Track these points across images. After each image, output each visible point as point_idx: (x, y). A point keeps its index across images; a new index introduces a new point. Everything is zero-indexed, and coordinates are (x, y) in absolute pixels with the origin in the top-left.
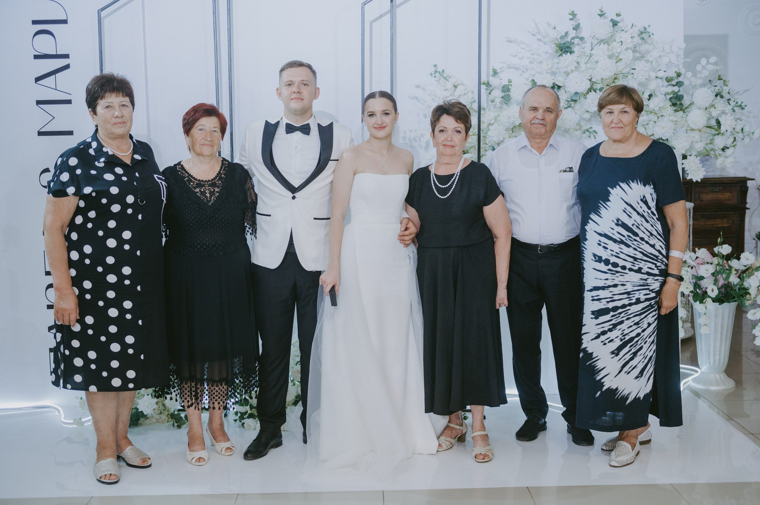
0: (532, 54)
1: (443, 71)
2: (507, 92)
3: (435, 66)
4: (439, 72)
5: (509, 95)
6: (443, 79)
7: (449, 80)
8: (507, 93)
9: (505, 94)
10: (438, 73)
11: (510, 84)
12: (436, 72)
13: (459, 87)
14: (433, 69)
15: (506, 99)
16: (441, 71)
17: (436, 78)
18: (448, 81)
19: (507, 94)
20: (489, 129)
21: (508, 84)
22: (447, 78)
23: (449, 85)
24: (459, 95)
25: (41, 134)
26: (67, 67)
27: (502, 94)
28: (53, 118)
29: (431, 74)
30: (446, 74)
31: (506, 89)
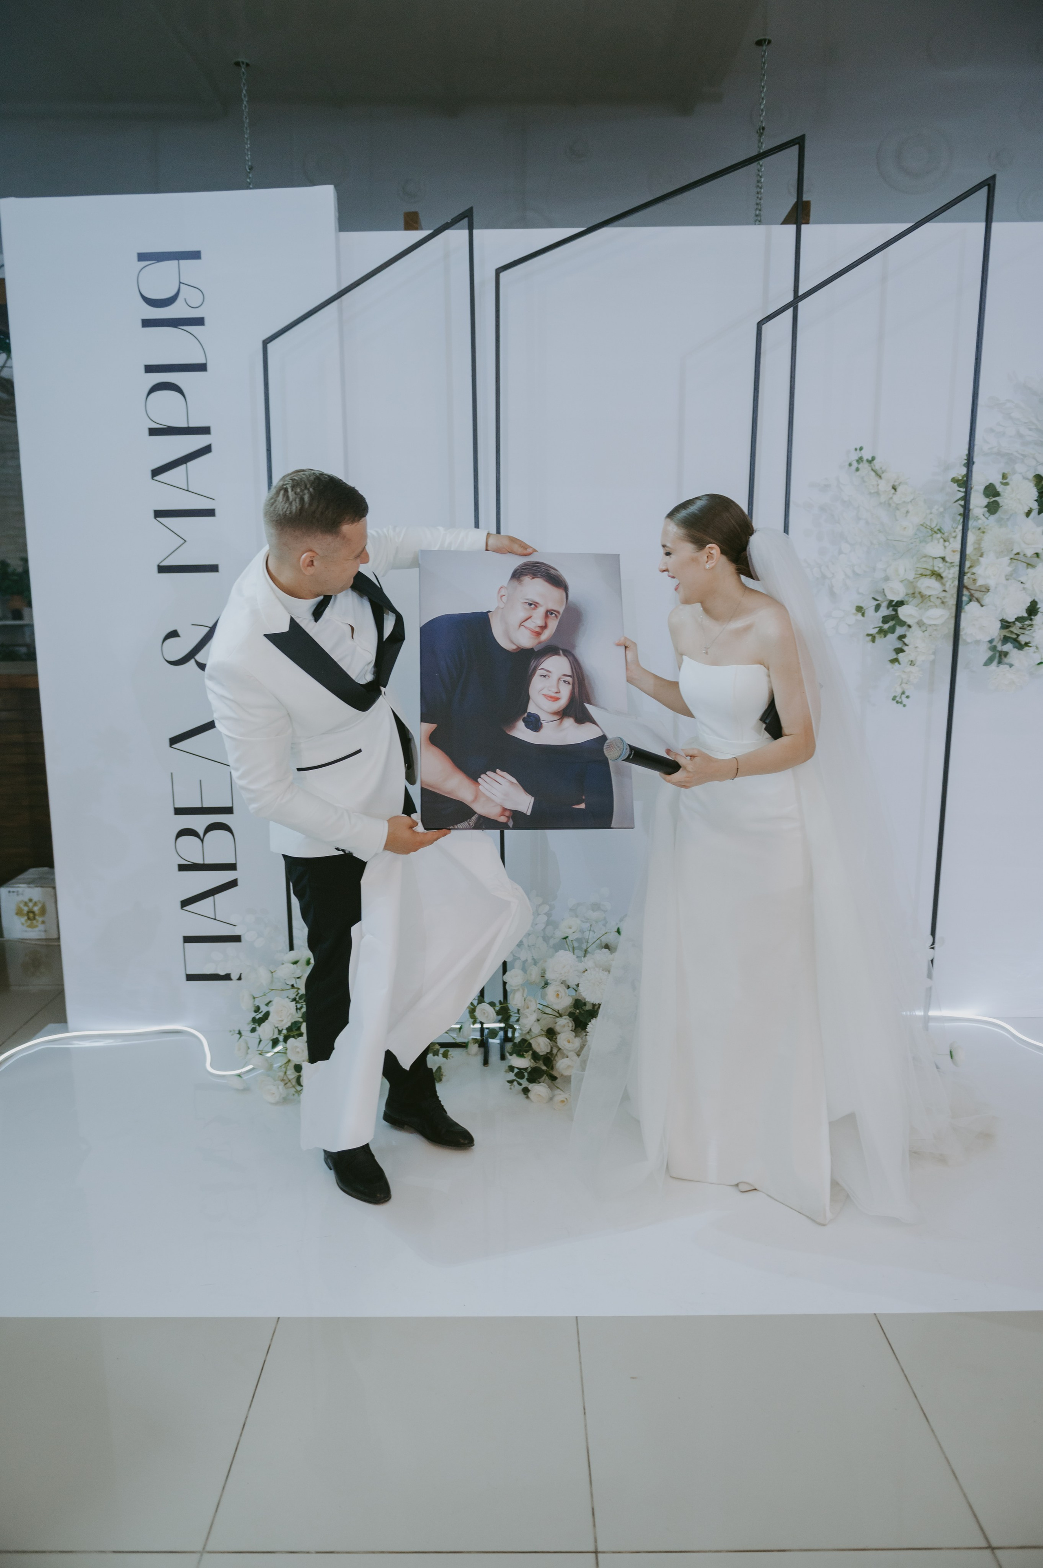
0: (1030, 429)
1: (873, 459)
2: (994, 496)
3: (861, 449)
4: (868, 461)
5: (997, 503)
6: (873, 474)
7: (883, 476)
8: (994, 499)
9: (989, 501)
10: (865, 461)
11: (1005, 481)
12: (860, 460)
13: (900, 489)
14: (854, 456)
15: (993, 508)
16: (870, 459)
17: (858, 473)
18: (880, 477)
19: (992, 500)
20: (953, 564)
21: (1002, 481)
22: (879, 472)
23: (884, 486)
24: (898, 504)
25: (162, 569)
26: (207, 450)
27: (985, 501)
28: (183, 541)
29: (850, 465)
30: (877, 464)
31: (991, 491)
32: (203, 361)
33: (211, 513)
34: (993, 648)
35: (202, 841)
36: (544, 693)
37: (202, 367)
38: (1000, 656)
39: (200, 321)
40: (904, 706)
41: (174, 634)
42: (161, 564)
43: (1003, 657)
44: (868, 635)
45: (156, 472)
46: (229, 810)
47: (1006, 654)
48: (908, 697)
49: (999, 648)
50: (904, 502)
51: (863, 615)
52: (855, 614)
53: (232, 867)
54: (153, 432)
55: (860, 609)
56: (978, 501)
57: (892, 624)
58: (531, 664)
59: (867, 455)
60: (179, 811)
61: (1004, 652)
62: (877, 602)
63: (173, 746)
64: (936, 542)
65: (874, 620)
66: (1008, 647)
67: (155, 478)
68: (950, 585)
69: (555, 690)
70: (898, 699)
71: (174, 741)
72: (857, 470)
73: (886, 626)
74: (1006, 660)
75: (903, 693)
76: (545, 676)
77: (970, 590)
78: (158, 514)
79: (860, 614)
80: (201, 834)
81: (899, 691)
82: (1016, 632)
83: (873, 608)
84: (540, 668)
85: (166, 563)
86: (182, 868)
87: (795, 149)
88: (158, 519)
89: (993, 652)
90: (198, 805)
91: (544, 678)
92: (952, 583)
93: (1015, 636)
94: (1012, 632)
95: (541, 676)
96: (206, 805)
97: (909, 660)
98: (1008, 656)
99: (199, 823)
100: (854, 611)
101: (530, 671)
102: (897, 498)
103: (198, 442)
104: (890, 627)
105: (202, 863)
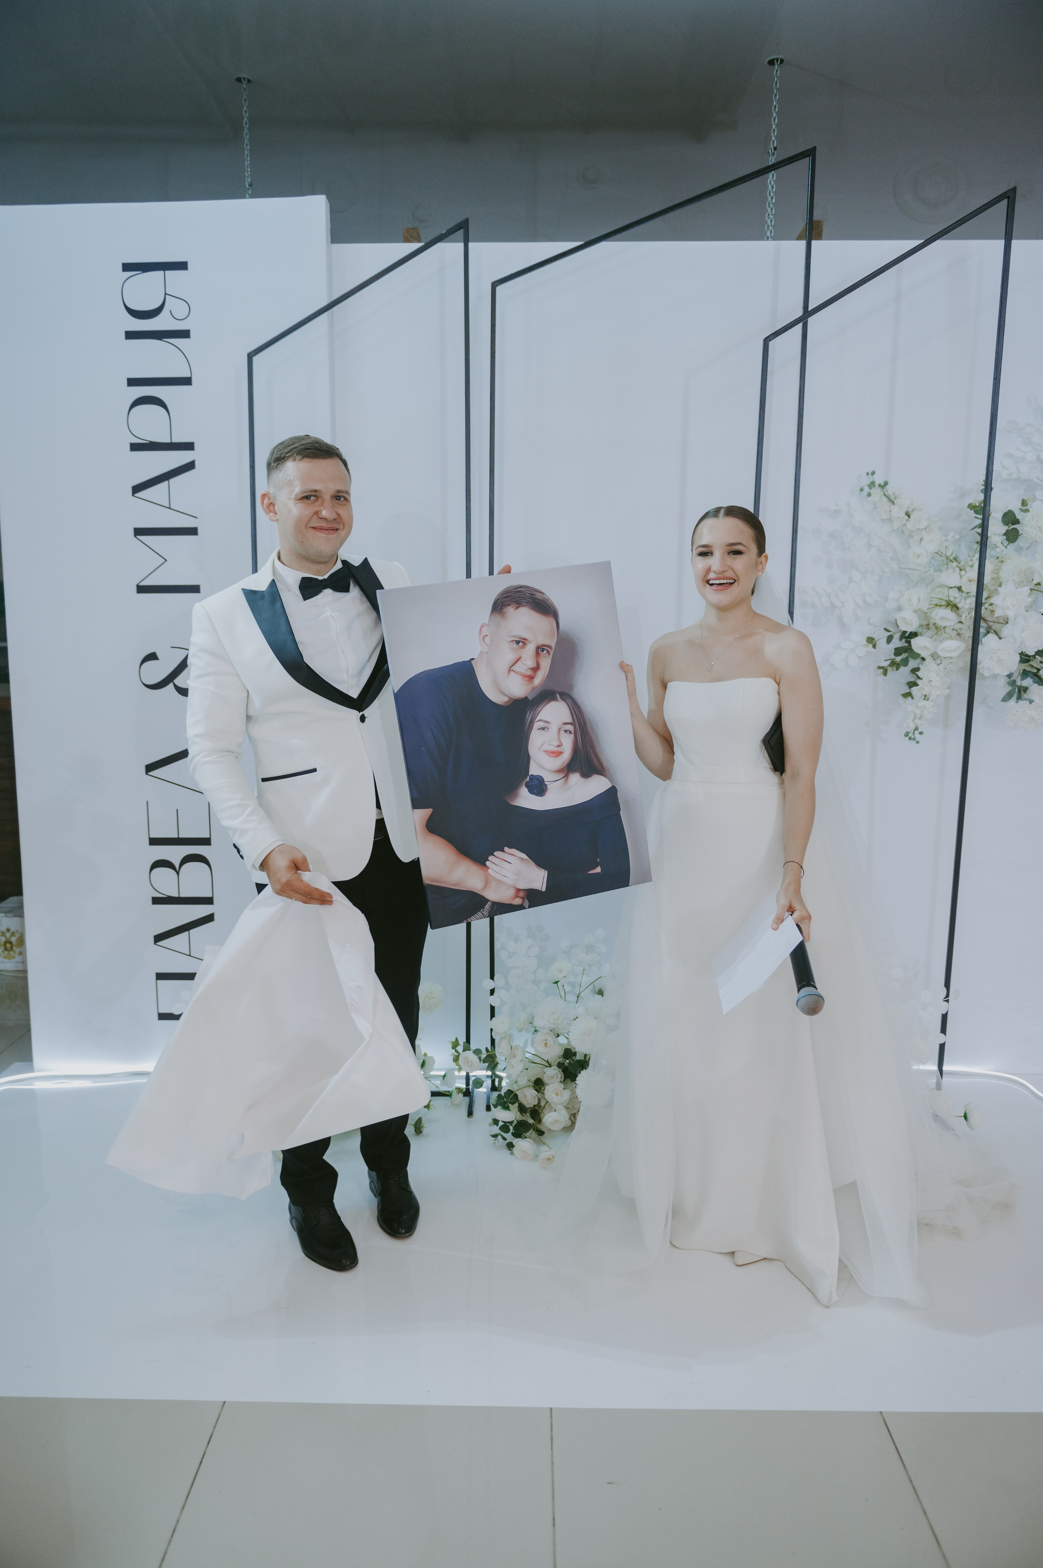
1: (886, 484)
2: (1013, 524)
3: (873, 473)
4: (880, 486)
5: (1016, 530)
6: (885, 499)
7: (895, 502)
8: (1013, 527)
9: (1006, 527)
10: (877, 486)
11: (1024, 508)
12: (872, 484)
13: (914, 516)
14: (867, 481)
15: (1012, 536)
16: (883, 484)
17: (869, 499)
18: (893, 503)
19: (1010, 528)
20: (969, 595)
21: (1021, 508)
22: (892, 497)
23: (898, 512)
24: (911, 531)
25: (141, 589)
26: (190, 466)
27: (1004, 529)
28: (164, 560)
29: (862, 490)
30: (890, 489)
31: (1010, 518)
32: (187, 374)
33: (193, 531)
34: (1013, 683)
35: (178, 873)
36: (544, 750)
37: (186, 381)
38: (1019, 691)
39: (185, 334)
40: (918, 742)
41: (152, 657)
42: (141, 584)
43: (1022, 692)
44: (879, 668)
45: (137, 489)
46: (206, 842)
47: (1026, 689)
48: (921, 733)
49: (1019, 683)
50: (918, 529)
51: (874, 646)
52: (865, 646)
53: (209, 901)
54: (135, 447)
55: (870, 640)
56: (997, 529)
57: (905, 657)
58: (527, 716)
59: (879, 480)
60: (154, 842)
61: (1023, 687)
62: (889, 634)
63: (149, 773)
64: (952, 571)
65: (885, 652)
66: (1028, 682)
67: (136, 495)
68: (966, 616)
69: (556, 743)
70: (910, 735)
71: (150, 768)
72: (869, 495)
73: (898, 659)
74: (1025, 696)
75: (916, 729)
76: (543, 729)
77: (988, 622)
78: (139, 532)
79: (871, 646)
80: (177, 867)
81: (912, 727)
82: (1036, 666)
83: (885, 639)
84: (537, 720)
85: (145, 583)
86: (156, 901)
87: (806, 161)
88: (138, 537)
89: (1011, 686)
90: (174, 835)
91: (543, 731)
92: (969, 614)
93: (1035, 671)
94: (1032, 666)
95: (539, 729)
96: (183, 835)
97: (923, 695)
98: (1028, 691)
99: (175, 854)
100: (865, 642)
101: (527, 725)
102: (910, 525)
103: (180, 458)
104: (902, 660)
105: (177, 896)
